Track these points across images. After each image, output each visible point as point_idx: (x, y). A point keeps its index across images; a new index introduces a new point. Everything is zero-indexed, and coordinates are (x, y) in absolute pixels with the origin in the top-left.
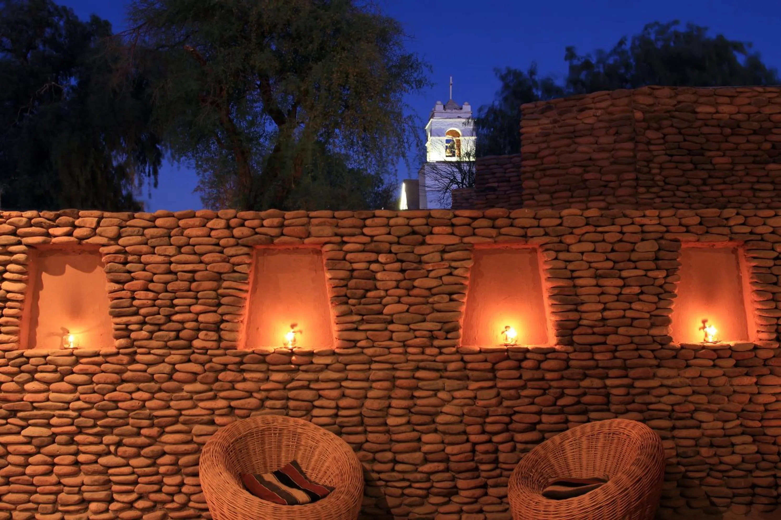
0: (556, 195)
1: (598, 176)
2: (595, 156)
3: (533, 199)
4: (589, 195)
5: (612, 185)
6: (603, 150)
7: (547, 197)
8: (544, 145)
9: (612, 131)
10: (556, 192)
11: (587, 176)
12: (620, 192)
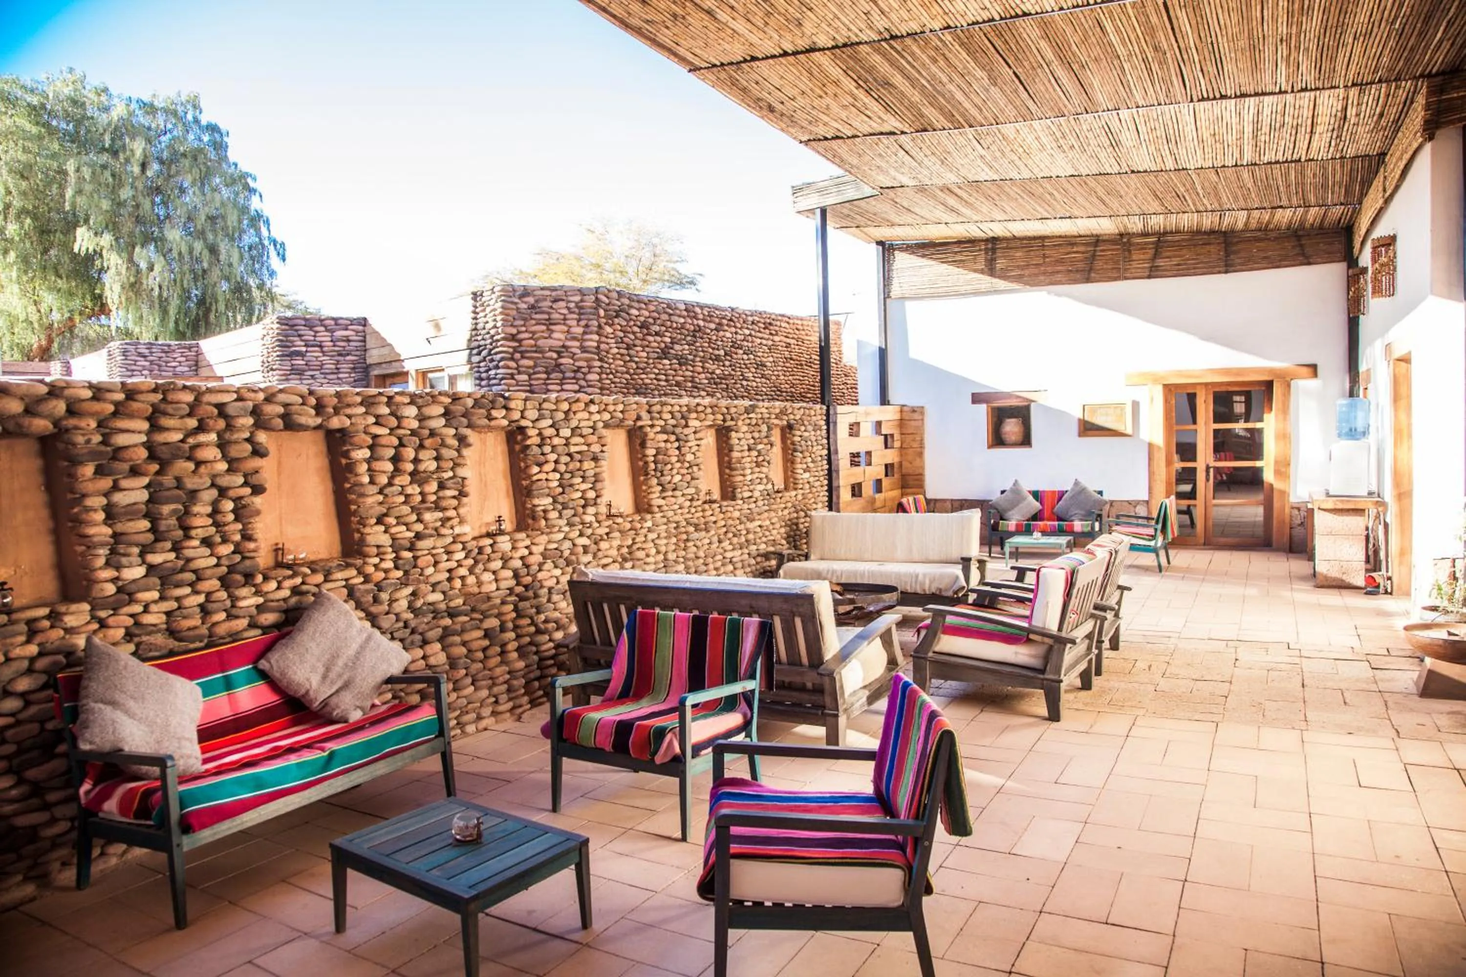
0: (533, 377)
1: (571, 361)
2: (569, 343)
3: (513, 378)
4: (564, 378)
5: (583, 370)
6: (574, 339)
7: (525, 377)
8: (524, 329)
9: (583, 323)
10: (535, 373)
11: (562, 361)
12: (590, 377)
